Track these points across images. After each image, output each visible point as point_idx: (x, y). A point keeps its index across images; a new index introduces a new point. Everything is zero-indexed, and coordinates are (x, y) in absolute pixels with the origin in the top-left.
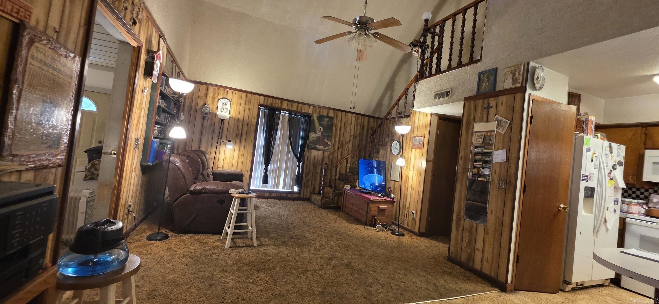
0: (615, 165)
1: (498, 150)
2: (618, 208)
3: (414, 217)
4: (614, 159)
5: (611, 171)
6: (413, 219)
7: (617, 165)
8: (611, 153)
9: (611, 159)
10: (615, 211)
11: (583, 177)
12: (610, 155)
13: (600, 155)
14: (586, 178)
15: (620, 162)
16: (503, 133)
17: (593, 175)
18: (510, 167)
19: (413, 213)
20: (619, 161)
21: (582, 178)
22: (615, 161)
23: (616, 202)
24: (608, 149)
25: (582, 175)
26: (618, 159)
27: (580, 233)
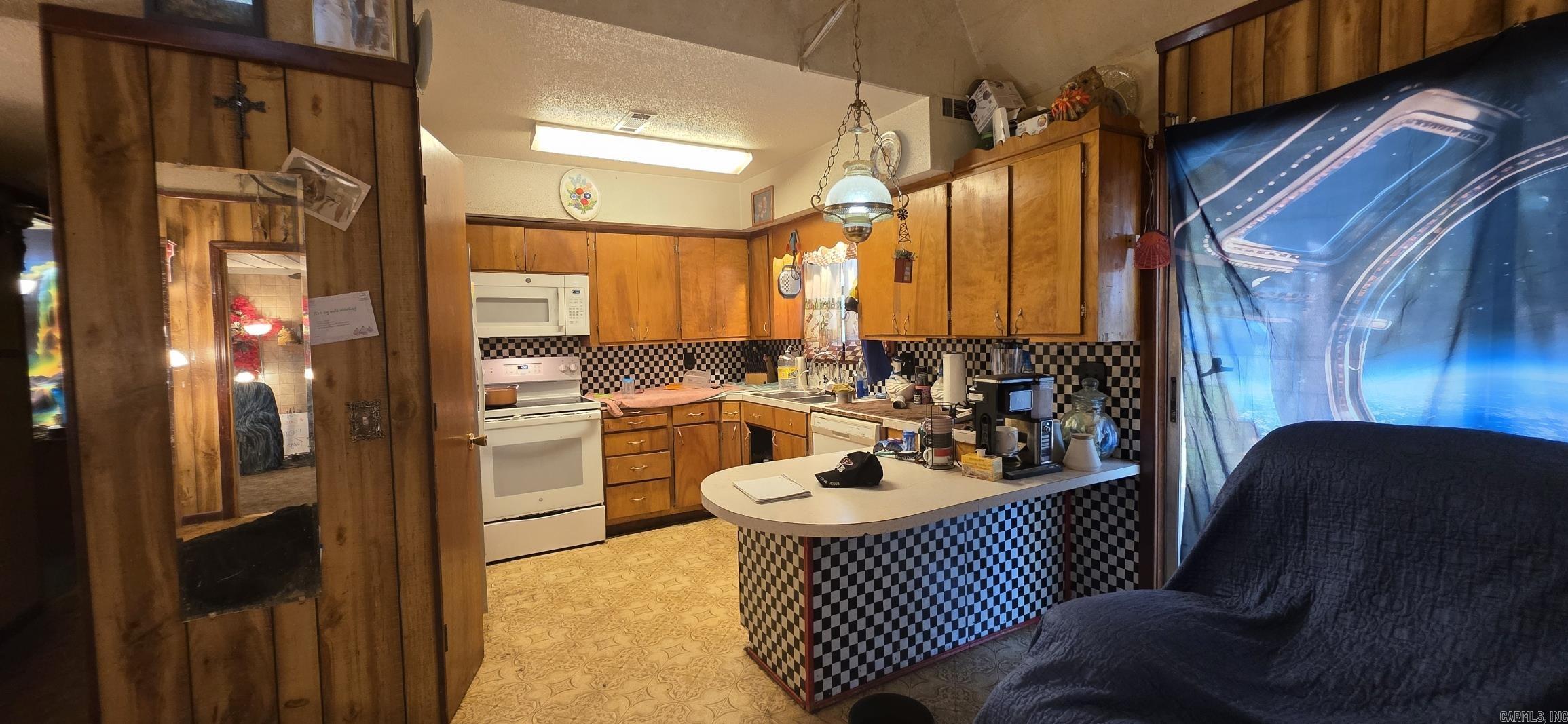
1: (328, 294)
16: (343, 225)
18: (395, 353)
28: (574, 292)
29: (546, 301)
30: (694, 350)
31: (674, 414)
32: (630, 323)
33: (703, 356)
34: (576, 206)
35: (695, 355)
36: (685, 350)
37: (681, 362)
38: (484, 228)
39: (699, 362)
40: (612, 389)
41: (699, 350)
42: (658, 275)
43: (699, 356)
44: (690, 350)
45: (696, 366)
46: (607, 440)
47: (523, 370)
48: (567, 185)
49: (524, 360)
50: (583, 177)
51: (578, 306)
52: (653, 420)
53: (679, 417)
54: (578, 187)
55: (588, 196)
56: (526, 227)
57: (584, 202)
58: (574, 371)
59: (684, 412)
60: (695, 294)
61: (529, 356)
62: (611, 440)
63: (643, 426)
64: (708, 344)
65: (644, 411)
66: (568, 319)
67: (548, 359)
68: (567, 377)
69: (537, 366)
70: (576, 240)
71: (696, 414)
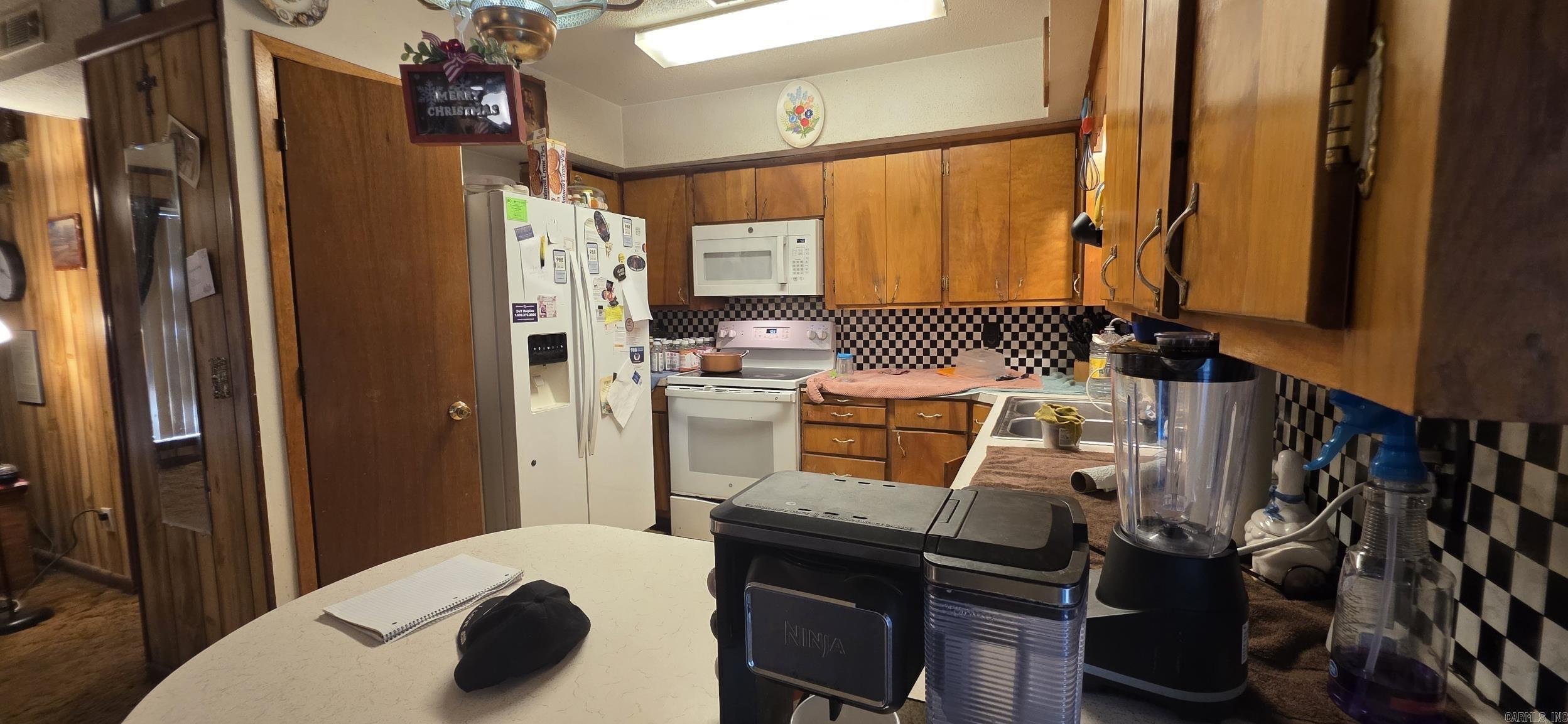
0: (622, 266)
1: (193, 252)
2: (644, 369)
3: (113, 530)
4: (614, 254)
5: (610, 283)
6: (111, 534)
7: (626, 266)
8: (605, 237)
9: (608, 254)
10: (636, 377)
11: (517, 311)
12: (602, 244)
13: (570, 245)
14: (529, 312)
15: (636, 259)
16: (195, 183)
17: (554, 300)
18: (229, 312)
19: (104, 517)
20: (630, 258)
21: (514, 312)
22: (620, 258)
23: (637, 356)
24: (593, 228)
25: (514, 305)
26: (628, 253)
27: (534, 463)
28: (799, 241)
29: (769, 253)
30: (1000, 319)
31: (898, 410)
32: (876, 280)
33: (1015, 328)
34: (796, 130)
35: (1002, 326)
36: (985, 319)
37: (977, 336)
38: (717, 175)
39: (1007, 336)
40: (866, 366)
41: (1008, 319)
42: (916, 210)
43: (1008, 328)
44: (993, 319)
45: (1002, 343)
46: (807, 431)
47: (771, 335)
48: (784, 104)
49: (771, 323)
50: (803, 90)
51: (802, 258)
52: (865, 415)
53: (902, 416)
54: (798, 104)
55: (809, 114)
56: (756, 167)
57: (805, 122)
58: (822, 339)
59: (911, 410)
60: (972, 233)
61: (777, 319)
62: (813, 432)
63: (851, 421)
64: (1008, 311)
65: (854, 401)
66: (791, 275)
67: (795, 323)
68: (814, 346)
69: (785, 330)
70: (809, 174)
71: (930, 415)
